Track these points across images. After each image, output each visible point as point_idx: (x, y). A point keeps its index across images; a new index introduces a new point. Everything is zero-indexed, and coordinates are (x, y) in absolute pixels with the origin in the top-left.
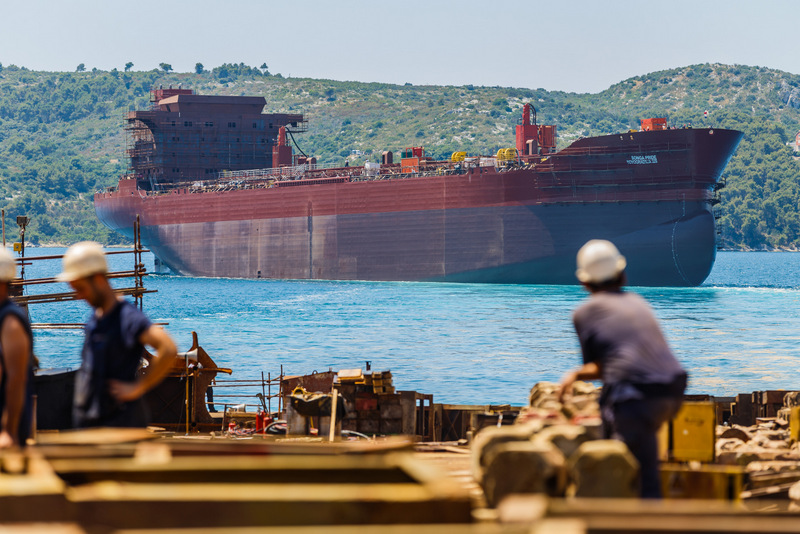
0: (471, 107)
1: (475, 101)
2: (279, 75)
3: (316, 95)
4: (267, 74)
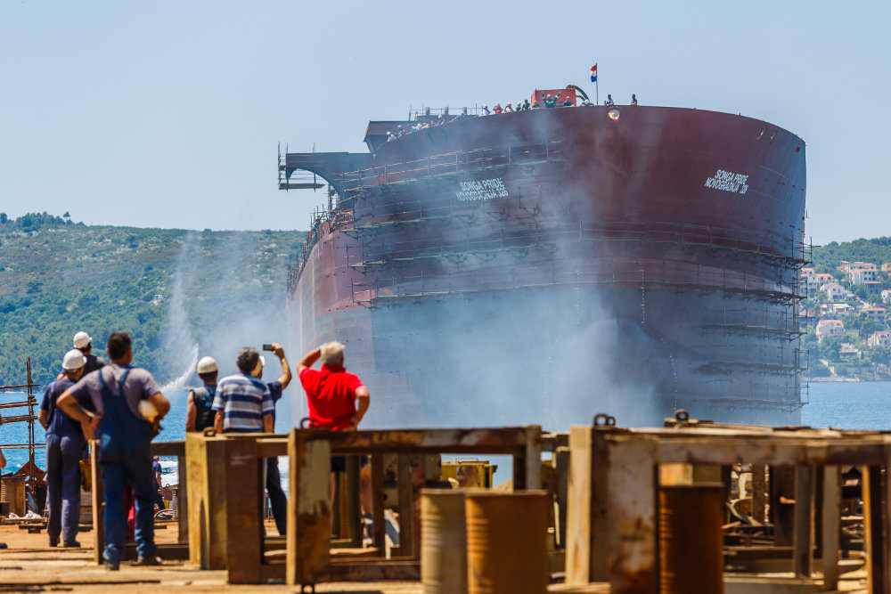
0: (270, 250)
1: (273, 245)
2: (81, 224)
3: (118, 242)
4: (70, 222)
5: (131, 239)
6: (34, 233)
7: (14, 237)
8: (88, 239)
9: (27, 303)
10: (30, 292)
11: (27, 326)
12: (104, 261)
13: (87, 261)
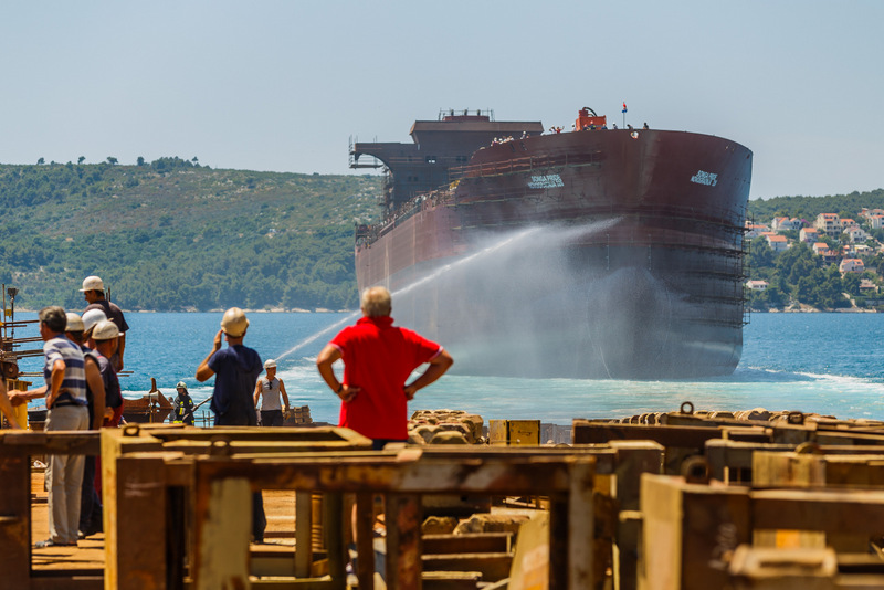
0: (369, 192)
1: (372, 188)
2: (208, 167)
3: (238, 183)
4: (197, 165)
5: (250, 181)
6: (166, 174)
7: (149, 177)
8: (213, 180)
9: (160, 235)
10: (162, 225)
11: (159, 254)
12: (227, 199)
13: (212, 199)
